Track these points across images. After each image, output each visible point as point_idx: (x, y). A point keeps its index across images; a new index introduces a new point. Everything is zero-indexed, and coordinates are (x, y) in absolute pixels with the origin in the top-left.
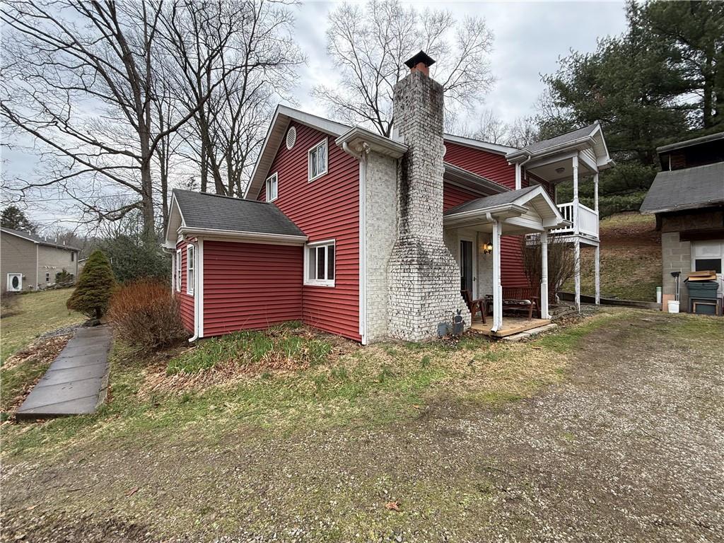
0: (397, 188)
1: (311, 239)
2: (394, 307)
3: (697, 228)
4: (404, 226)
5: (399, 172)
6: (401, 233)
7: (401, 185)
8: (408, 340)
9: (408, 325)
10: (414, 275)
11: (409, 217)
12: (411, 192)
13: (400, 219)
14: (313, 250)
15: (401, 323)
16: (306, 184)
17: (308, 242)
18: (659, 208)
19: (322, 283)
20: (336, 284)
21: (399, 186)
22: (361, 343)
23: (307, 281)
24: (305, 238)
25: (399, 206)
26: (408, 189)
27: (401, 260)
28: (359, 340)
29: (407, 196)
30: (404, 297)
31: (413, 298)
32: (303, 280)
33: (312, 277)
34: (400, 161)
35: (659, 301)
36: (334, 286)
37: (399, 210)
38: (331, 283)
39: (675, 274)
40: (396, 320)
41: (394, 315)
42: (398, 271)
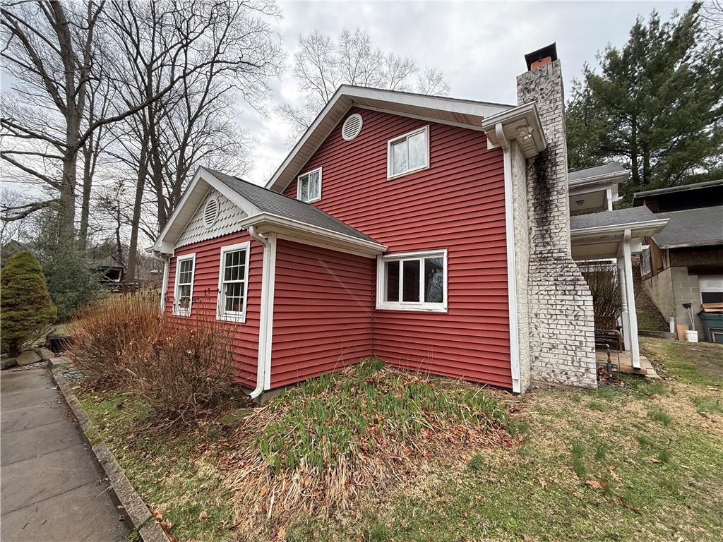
0: (527, 192)
1: (392, 250)
2: (544, 340)
3: (703, 263)
4: (543, 237)
5: (530, 174)
6: (536, 246)
7: (535, 188)
8: (575, 384)
9: (575, 364)
10: (584, 298)
11: (552, 227)
12: (554, 197)
13: (534, 229)
15: (561, 361)
16: (384, 181)
17: (384, 253)
18: (678, 244)
19: (416, 307)
20: (449, 309)
21: (531, 190)
22: (510, 390)
23: (382, 303)
24: (384, 248)
25: (531, 213)
26: (549, 193)
27: (552, 279)
28: (509, 387)
29: (549, 203)
30: (566, 327)
31: (585, 328)
32: (375, 302)
34: (532, 162)
35: (672, 331)
36: (446, 311)
37: (531, 218)
38: (441, 307)
39: (687, 306)
40: (548, 357)
41: (545, 350)
42: (552, 293)
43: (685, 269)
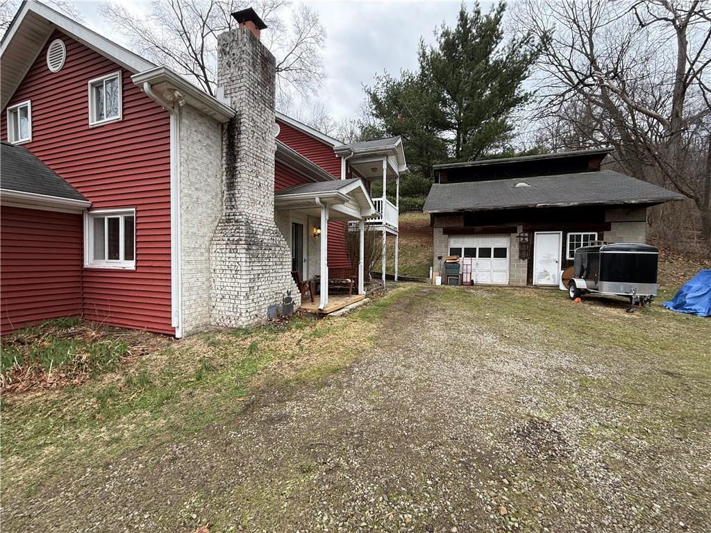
0: (222, 157)
1: (95, 205)
2: (218, 292)
3: (452, 226)
4: (231, 201)
5: (224, 139)
6: (226, 208)
7: (227, 154)
8: (234, 326)
9: (235, 310)
10: (241, 256)
11: (236, 192)
12: (239, 164)
13: (226, 192)
14: (99, 221)
15: (227, 309)
16: (86, 128)
17: (90, 209)
18: (433, 210)
19: (115, 265)
20: (137, 267)
21: (224, 155)
22: (174, 336)
23: (89, 261)
24: (87, 204)
25: (224, 177)
26: (235, 161)
27: (226, 239)
28: (172, 333)
29: (235, 168)
30: (230, 280)
31: (240, 281)
32: (82, 260)
33: (98, 255)
34: (226, 127)
35: (431, 278)
36: (134, 268)
37: (224, 182)
38: (131, 265)
39: (440, 258)
40: (220, 306)
41: (218, 300)
42: (223, 251)
43: (441, 230)
